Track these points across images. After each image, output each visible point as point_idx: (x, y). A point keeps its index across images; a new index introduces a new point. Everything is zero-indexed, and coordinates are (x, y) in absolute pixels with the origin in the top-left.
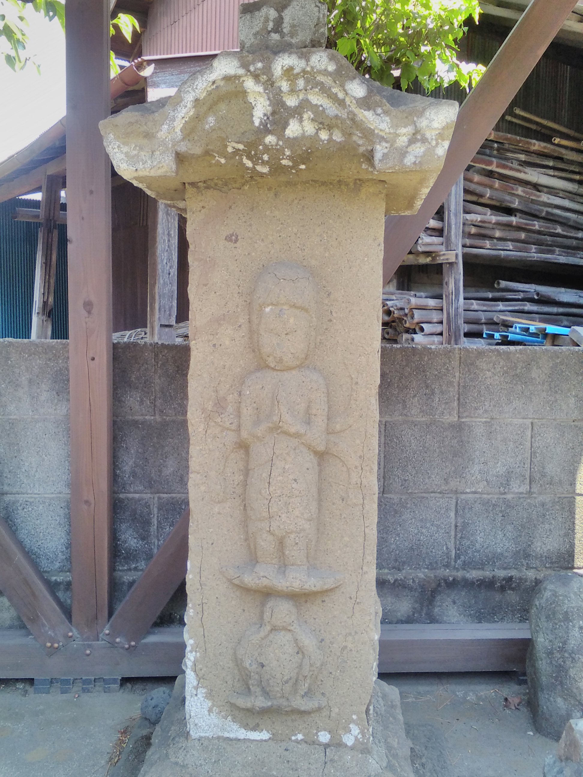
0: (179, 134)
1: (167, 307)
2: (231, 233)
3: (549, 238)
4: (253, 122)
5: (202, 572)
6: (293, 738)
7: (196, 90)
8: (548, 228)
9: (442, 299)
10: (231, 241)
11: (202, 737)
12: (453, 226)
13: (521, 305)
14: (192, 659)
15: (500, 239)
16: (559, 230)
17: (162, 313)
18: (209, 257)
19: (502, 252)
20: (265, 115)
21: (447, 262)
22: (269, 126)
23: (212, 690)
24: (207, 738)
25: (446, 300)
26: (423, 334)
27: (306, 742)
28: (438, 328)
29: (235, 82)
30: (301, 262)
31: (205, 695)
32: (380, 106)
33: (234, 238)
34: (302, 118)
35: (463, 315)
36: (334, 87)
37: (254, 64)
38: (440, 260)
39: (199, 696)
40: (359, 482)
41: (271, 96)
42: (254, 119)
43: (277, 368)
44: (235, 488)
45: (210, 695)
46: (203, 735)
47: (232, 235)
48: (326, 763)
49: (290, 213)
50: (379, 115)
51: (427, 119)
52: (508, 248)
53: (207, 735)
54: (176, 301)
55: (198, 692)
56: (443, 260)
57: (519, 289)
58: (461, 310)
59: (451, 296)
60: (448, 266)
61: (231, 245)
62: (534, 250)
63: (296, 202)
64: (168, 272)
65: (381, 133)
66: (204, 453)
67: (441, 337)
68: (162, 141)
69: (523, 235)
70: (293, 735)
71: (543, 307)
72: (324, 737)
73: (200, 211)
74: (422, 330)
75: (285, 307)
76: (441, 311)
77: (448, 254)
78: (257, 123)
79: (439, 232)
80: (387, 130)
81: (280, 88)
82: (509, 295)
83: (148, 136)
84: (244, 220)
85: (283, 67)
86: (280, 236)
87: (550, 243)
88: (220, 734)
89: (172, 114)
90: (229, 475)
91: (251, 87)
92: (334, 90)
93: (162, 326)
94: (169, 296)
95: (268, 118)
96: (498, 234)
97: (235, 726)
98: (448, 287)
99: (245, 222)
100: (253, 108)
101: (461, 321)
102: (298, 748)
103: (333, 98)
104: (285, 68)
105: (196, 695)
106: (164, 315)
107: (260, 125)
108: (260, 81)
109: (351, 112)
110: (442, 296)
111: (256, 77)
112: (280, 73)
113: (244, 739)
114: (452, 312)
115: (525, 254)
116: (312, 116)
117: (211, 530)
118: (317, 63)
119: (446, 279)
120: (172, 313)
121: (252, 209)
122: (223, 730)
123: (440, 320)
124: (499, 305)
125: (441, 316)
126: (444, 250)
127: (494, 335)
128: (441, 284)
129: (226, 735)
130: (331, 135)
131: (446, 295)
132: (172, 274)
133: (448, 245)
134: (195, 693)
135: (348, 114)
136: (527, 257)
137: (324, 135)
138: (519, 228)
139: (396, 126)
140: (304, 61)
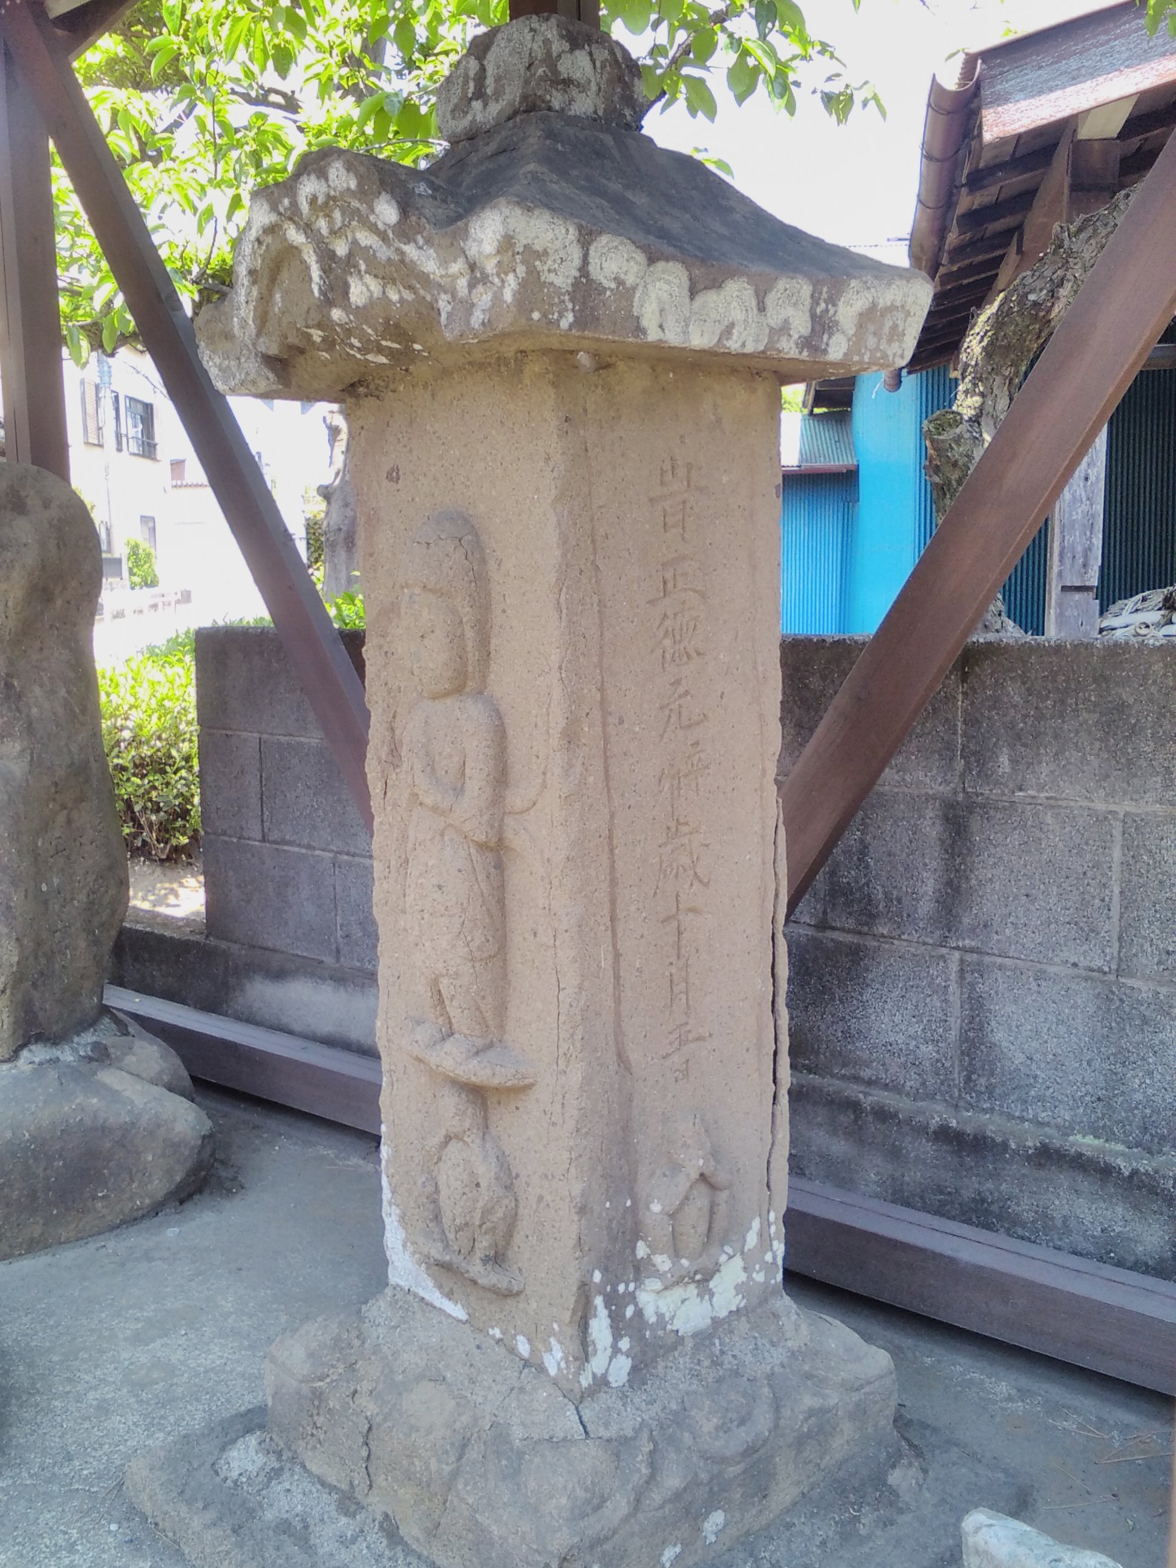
0: (253, 329)
1: (1079, 549)
2: (392, 466)
4: (313, 292)
6: (491, 1332)
7: (245, 258)
10: (392, 479)
11: (399, 1286)
17: (1068, 561)
18: (373, 509)
20: (320, 278)
22: (329, 293)
27: (502, 1344)
29: (279, 234)
31: (398, 1219)
32: (418, 233)
33: (395, 474)
34: (358, 271)
36: (369, 214)
37: (280, 202)
39: (393, 1218)
41: (317, 245)
42: (313, 286)
45: (402, 1221)
47: (392, 470)
49: (451, 424)
50: (421, 248)
51: (474, 240)
53: (403, 1284)
54: (1101, 536)
55: (393, 1211)
61: (394, 486)
64: (1083, 475)
65: (435, 278)
68: (242, 341)
72: (523, 1347)
75: (417, 591)
78: (317, 292)
80: (439, 272)
81: (319, 230)
84: (403, 442)
85: (306, 197)
88: (416, 1289)
91: (296, 238)
92: (371, 219)
93: (1064, 589)
94: (1084, 525)
95: (325, 282)
99: (405, 446)
100: (310, 270)
102: (493, 1349)
103: (375, 231)
104: (310, 198)
105: (391, 1216)
106: (1072, 566)
107: (321, 294)
108: (299, 226)
109: (399, 250)
112: (308, 208)
113: (437, 1308)
116: (368, 266)
117: (396, 955)
118: (337, 181)
120: (1092, 562)
122: (418, 1283)
129: (420, 1292)
130: (398, 291)
132: (1092, 478)
134: (391, 1213)
135: (397, 254)
137: (392, 296)
139: (444, 263)
140: (323, 181)
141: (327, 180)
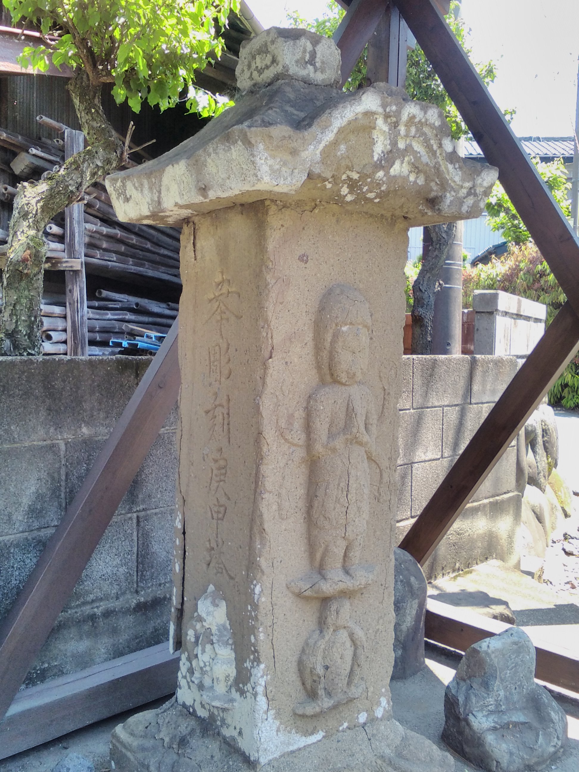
0: (318, 157)
2: (303, 253)
3: (141, 253)
4: (373, 157)
5: (273, 592)
6: (341, 728)
7: (344, 118)
8: (141, 243)
9: (65, 307)
10: (302, 261)
11: (271, 760)
12: (77, 235)
13: (123, 314)
14: (263, 684)
15: (105, 250)
16: (149, 246)
18: (286, 276)
19: (109, 263)
20: (383, 152)
21: (70, 269)
22: (383, 162)
23: (279, 709)
24: (276, 759)
25: (70, 309)
26: (51, 342)
27: (349, 729)
28: (62, 336)
29: (370, 118)
30: (353, 286)
31: (274, 717)
32: (458, 162)
33: (305, 258)
34: (404, 159)
35: (87, 323)
36: (432, 140)
37: (391, 106)
38: (62, 267)
39: (269, 719)
40: (388, 481)
41: (392, 137)
42: (374, 154)
43: (347, 383)
44: (297, 502)
45: (278, 716)
46: (271, 758)
47: (304, 255)
48: (370, 740)
49: (347, 239)
50: (456, 169)
51: (481, 178)
52: (112, 259)
53: (275, 756)
55: (269, 715)
56: (66, 267)
57: (117, 298)
58: (85, 318)
59: (76, 304)
60: (72, 273)
61: (302, 265)
62: (131, 263)
63: (351, 229)
65: (452, 184)
66: (275, 471)
67: (64, 345)
68: (304, 160)
69: (123, 248)
70: (340, 726)
71: (138, 317)
72: (363, 718)
73: (280, 229)
74: (49, 338)
75: (360, 327)
76: (64, 320)
77: (72, 262)
78: (375, 159)
79: (61, 239)
80: (458, 183)
81: (399, 131)
82: (111, 305)
83: (294, 152)
84: (313, 242)
85: (409, 114)
86: (339, 260)
87: (141, 257)
88: (286, 750)
89: (320, 136)
90: (293, 490)
91: (380, 126)
92: (432, 142)
95: (384, 155)
96: (105, 245)
97: (297, 737)
98: (73, 295)
99: (314, 244)
100: (374, 144)
101: (86, 330)
102: (345, 736)
103: (429, 147)
104: (410, 116)
105: (267, 719)
107: (378, 160)
108: (387, 122)
109: (438, 162)
110: (65, 303)
111: (387, 116)
112: (406, 118)
113: (305, 746)
114: (78, 319)
115: (126, 266)
116: (413, 160)
117: (280, 548)
118: (430, 117)
119: (70, 287)
121: (320, 232)
122: (289, 744)
123: (64, 328)
124: (107, 314)
125: (64, 324)
126: (66, 257)
127: (121, 343)
128: (64, 293)
129: (291, 748)
130: (417, 177)
131: (70, 304)
133: (72, 253)
134: (266, 718)
135: (436, 163)
136: (127, 269)
137: (412, 178)
138: (120, 241)
139: (463, 180)
140: (422, 113)
141: (425, 113)
